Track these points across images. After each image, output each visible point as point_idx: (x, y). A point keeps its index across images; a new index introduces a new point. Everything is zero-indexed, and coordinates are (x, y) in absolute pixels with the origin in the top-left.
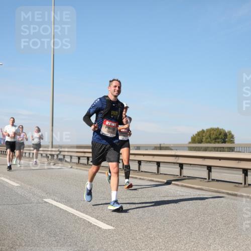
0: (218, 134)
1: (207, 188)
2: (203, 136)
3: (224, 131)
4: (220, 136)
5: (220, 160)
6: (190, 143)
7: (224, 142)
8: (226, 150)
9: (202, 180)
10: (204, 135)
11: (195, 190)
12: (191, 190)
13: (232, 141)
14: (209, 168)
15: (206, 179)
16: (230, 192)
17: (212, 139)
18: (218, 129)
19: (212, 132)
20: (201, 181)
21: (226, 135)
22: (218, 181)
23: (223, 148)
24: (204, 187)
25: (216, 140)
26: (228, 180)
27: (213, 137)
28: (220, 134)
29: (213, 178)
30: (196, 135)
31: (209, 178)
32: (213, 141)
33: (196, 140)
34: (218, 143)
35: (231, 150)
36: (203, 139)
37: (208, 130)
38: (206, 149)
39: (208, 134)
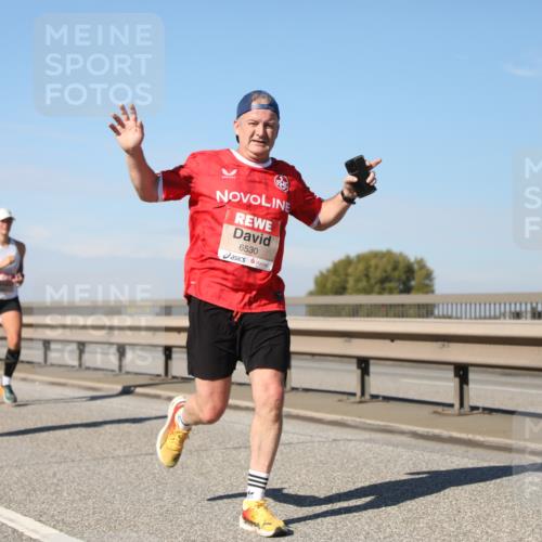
0: (389, 268)
1: (358, 420)
2: (347, 275)
3: (405, 258)
4: (396, 274)
5: (392, 341)
6: (311, 294)
7: (407, 290)
8: (411, 311)
9: (345, 397)
10: (350, 270)
11: (325, 427)
12: (313, 426)
13: (427, 286)
14: (364, 364)
15: (354, 394)
16: (420, 430)
17: (373, 281)
18: (389, 254)
19: (373, 262)
20: (340, 401)
21: (410, 271)
22: (387, 399)
23: (403, 305)
24: (348, 419)
25: (383, 284)
26: (416, 398)
27: (376, 275)
28: (395, 268)
29: (374, 392)
30: (328, 271)
31: (363, 394)
32: (377, 288)
33: (329, 285)
34: (391, 292)
35: (426, 311)
36: (346, 281)
37: (361, 258)
38: (355, 311)
39: (361, 267)
